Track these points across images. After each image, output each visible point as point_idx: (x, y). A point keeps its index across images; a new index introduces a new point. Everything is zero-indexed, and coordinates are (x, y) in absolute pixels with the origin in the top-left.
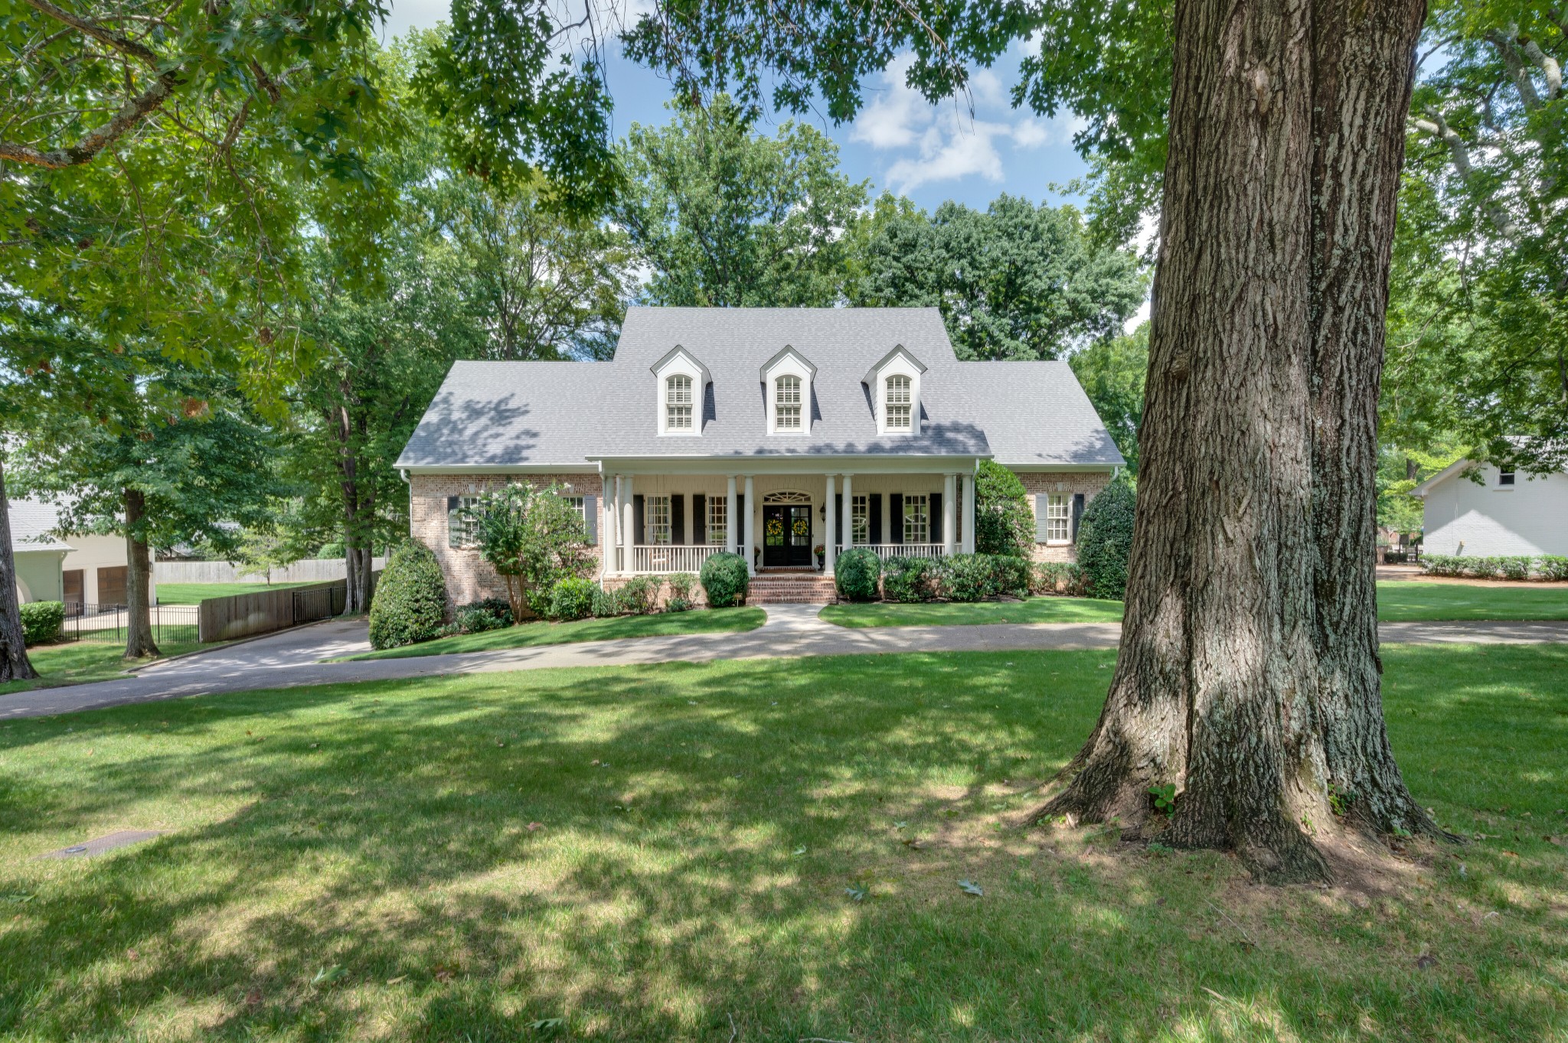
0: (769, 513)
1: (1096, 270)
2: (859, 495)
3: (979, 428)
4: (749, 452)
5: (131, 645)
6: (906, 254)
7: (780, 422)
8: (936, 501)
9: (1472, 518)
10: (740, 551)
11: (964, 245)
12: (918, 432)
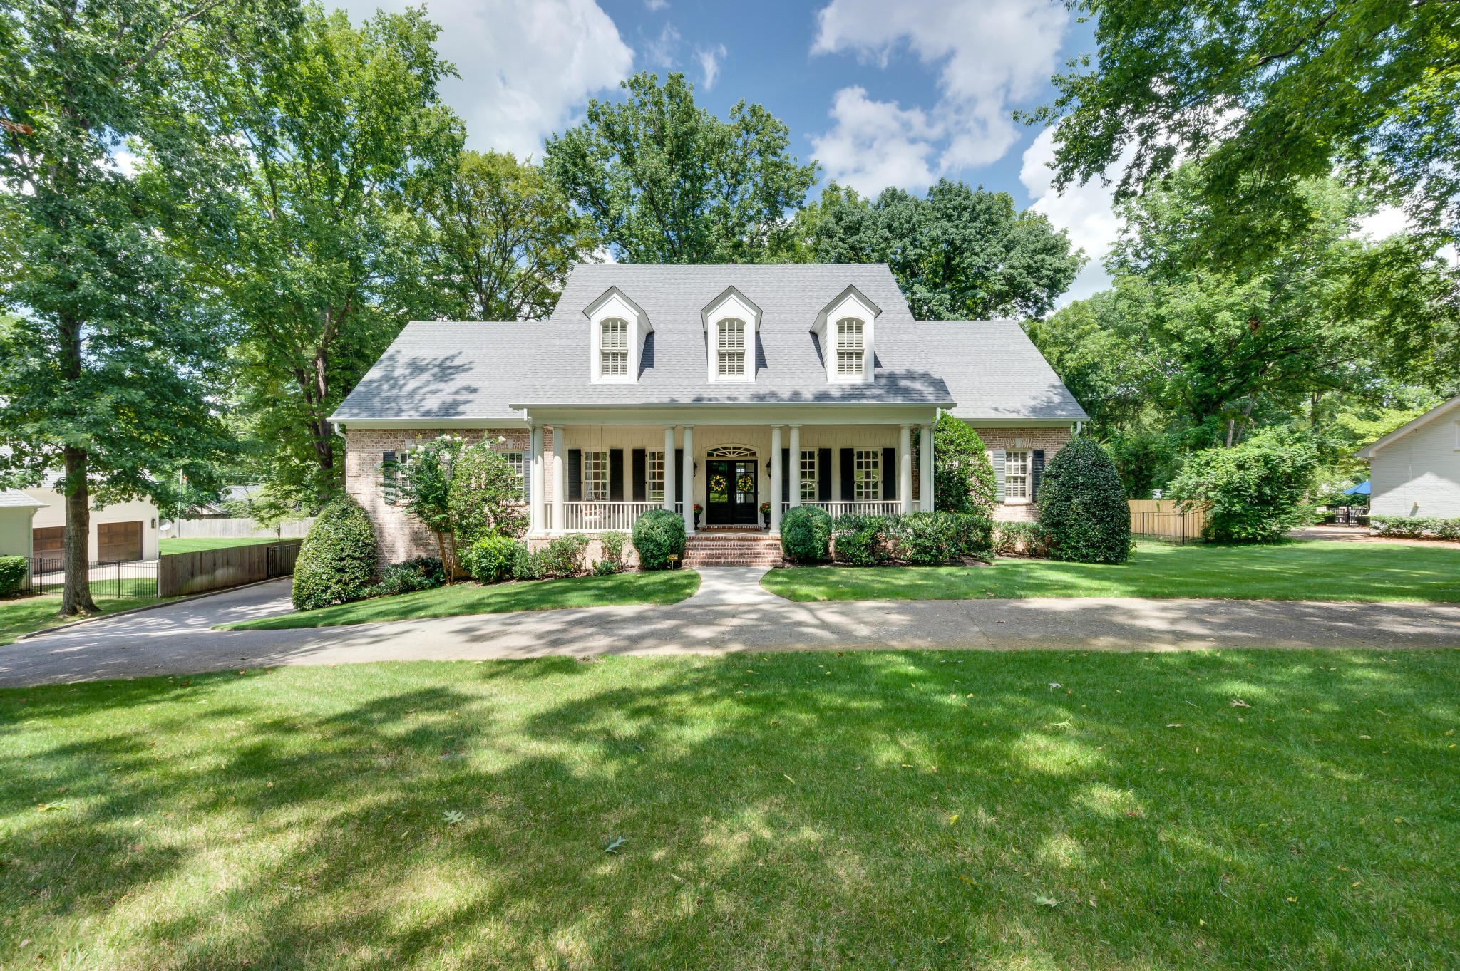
0: (712, 469)
1: (1031, 247)
2: (807, 450)
3: (937, 376)
4: (685, 399)
5: (66, 602)
6: (851, 235)
7: (722, 369)
8: (890, 456)
9: (1428, 480)
10: (679, 509)
11: (906, 226)
12: (871, 380)
